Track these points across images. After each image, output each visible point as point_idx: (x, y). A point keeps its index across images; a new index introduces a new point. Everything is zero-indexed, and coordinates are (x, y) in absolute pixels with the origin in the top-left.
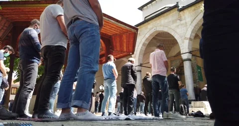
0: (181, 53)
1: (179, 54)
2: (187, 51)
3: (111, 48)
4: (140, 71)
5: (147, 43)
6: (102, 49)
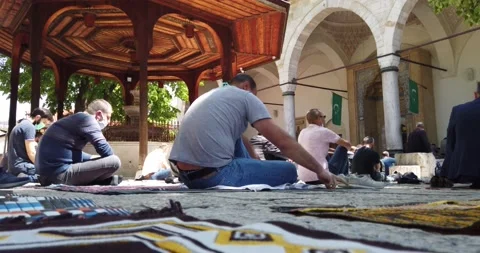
0: (378, 54)
1: (374, 57)
2: (391, 51)
3: (233, 48)
4: (292, 94)
5: (308, 34)
6: (214, 50)
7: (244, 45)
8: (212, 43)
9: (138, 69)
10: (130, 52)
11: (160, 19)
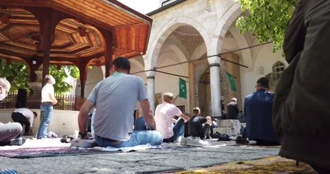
0: (208, 55)
1: (205, 57)
2: (216, 54)
3: (114, 45)
4: (153, 78)
5: (164, 39)
6: (100, 46)
7: (121, 44)
8: (98, 41)
9: (42, 55)
10: (36, 43)
11: (61, 22)
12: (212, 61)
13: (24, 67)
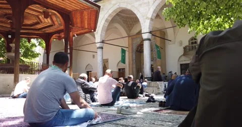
0: (142, 32)
2: (148, 31)
3: (71, 24)
4: (102, 48)
5: (110, 19)
6: (60, 25)
7: (77, 23)
8: (59, 21)
10: (11, 22)
12: (145, 36)
13: (2, 39)
